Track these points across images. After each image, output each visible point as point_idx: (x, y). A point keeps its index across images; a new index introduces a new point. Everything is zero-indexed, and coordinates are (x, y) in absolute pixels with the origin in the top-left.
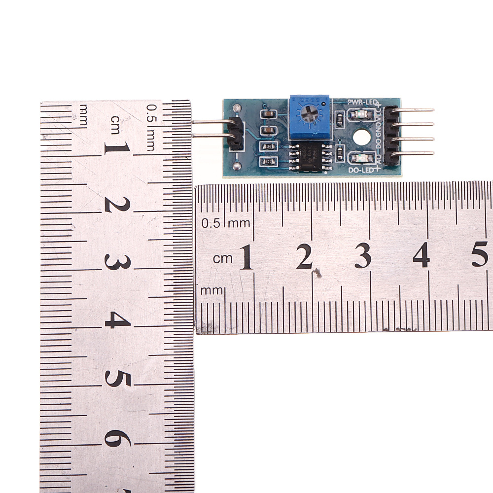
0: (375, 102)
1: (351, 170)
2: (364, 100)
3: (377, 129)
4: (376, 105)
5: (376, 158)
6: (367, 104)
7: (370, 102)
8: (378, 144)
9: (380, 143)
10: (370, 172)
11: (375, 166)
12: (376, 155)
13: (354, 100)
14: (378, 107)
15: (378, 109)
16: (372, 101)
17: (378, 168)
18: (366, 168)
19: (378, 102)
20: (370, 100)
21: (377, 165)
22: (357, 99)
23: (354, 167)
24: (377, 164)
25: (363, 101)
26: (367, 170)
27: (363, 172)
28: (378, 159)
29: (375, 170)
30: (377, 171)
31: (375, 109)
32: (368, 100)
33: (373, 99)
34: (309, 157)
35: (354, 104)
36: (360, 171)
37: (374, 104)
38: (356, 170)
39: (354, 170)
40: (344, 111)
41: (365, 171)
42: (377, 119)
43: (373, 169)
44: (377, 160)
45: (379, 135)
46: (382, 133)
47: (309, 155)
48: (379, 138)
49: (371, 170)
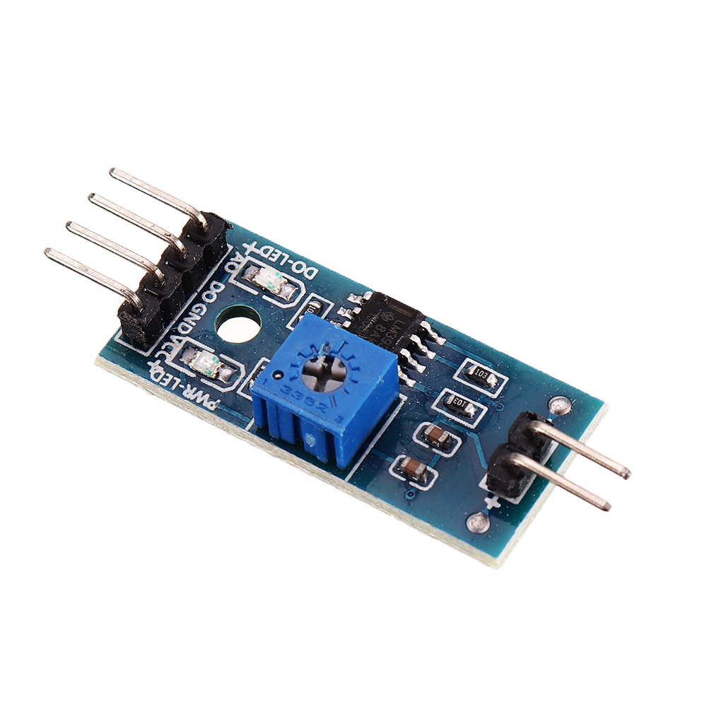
0: (157, 375)
1: (310, 273)
2: (179, 392)
3: (195, 321)
4: (161, 370)
5: (239, 268)
6: (178, 381)
7: (168, 381)
8: (213, 292)
9: (208, 292)
10: (272, 249)
11: (252, 254)
12: (235, 273)
13: (201, 404)
14: (159, 362)
15: (162, 357)
16: (162, 381)
17: (250, 248)
18: (274, 260)
19: (152, 372)
20: (165, 385)
21: (247, 253)
22: (194, 401)
23: (300, 277)
24: (244, 256)
25: (182, 390)
26: (277, 257)
27: (287, 256)
28: (236, 265)
29: (258, 247)
30: (255, 243)
31: (168, 361)
32: (169, 387)
33: (158, 384)
34: (384, 324)
35: (207, 396)
36: (290, 261)
37: (163, 373)
38: (299, 267)
39: (305, 270)
40: (239, 392)
41: (281, 257)
42: (180, 341)
43: (260, 252)
44: (239, 263)
45: (196, 308)
46: (189, 309)
47: (383, 329)
48: (203, 302)
49: (266, 251)
